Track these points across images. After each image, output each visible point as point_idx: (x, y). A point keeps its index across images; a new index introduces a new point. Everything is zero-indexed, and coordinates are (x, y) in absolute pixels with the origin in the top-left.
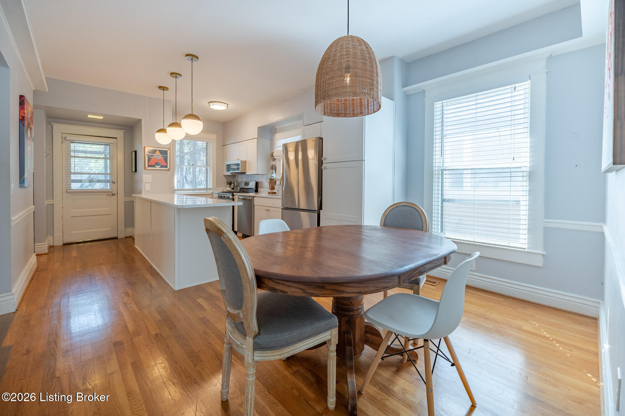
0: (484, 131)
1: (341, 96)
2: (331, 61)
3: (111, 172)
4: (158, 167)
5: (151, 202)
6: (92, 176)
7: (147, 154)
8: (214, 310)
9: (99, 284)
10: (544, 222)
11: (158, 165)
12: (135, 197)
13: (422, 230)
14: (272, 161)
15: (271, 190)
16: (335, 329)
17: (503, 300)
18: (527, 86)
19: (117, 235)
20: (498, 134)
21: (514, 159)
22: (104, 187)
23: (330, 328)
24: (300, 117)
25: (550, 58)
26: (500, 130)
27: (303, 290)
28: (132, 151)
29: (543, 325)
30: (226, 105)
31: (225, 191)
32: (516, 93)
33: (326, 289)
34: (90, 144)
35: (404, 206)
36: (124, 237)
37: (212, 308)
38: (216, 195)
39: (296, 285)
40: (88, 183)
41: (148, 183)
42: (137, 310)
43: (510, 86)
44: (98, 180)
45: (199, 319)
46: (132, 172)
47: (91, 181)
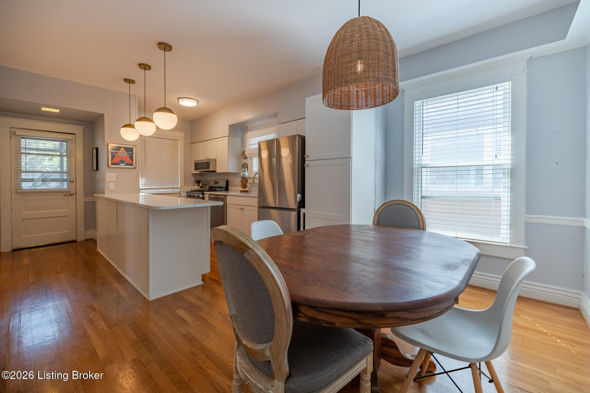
0: (463, 129)
1: (362, 81)
2: (348, 42)
3: (69, 171)
4: (122, 165)
5: (117, 202)
6: (46, 174)
7: (111, 152)
8: (198, 323)
9: (57, 298)
10: (526, 217)
11: (123, 163)
12: (97, 198)
13: (419, 229)
14: (243, 159)
15: (243, 188)
16: (371, 354)
17: (487, 294)
18: (508, 87)
19: (75, 238)
20: (477, 133)
21: (496, 157)
22: (60, 186)
23: (366, 355)
24: (275, 115)
25: (530, 60)
26: (479, 129)
27: (357, 320)
28: (93, 148)
29: (534, 319)
30: (197, 101)
31: (193, 189)
32: (498, 93)
33: (387, 317)
34: (44, 139)
35: (398, 204)
36: (84, 240)
37: (195, 321)
38: (183, 194)
39: (347, 314)
40: (41, 182)
41: (111, 182)
42: (106, 328)
43: (492, 86)
44: (52, 179)
45: (183, 336)
46: (93, 170)
47: (44, 180)
